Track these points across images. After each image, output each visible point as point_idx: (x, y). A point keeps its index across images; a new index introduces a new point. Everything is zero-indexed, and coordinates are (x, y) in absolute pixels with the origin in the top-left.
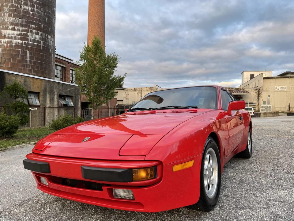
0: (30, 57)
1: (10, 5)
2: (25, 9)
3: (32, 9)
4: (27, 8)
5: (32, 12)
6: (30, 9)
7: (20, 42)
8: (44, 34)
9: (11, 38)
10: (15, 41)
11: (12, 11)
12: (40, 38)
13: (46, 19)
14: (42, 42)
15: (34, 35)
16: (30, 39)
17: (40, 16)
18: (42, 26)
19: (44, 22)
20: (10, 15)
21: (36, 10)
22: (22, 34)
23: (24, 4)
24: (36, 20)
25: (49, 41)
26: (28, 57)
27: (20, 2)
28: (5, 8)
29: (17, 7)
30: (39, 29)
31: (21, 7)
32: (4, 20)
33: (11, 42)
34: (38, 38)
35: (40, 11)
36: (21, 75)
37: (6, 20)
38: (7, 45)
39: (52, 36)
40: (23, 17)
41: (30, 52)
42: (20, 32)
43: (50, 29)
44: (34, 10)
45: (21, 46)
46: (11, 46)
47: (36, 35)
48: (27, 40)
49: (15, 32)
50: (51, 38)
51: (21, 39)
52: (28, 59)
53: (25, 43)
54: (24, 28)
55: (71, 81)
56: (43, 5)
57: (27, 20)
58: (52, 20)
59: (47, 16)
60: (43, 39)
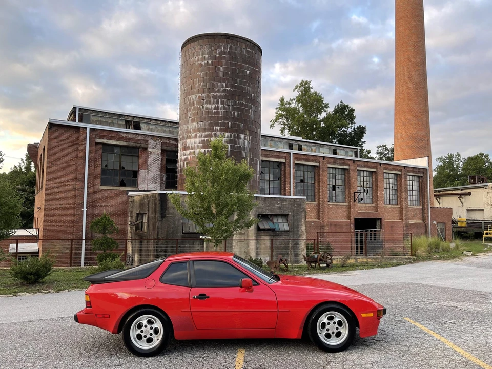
1: (193, 107)
2: (207, 108)
3: (215, 106)
4: (209, 106)
5: (215, 111)
6: (213, 106)
7: (203, 150)
8: (233, 135)
9: (194, 148)
10: (197, 151)
11: (195, 115)
12: (226, 141)
13: (236, 113)
14: (229, 145)
17: (226, 113)
18: (230, 124)
19: (234, 119)
20: (193, 121)
21: (220, 105)
22: (204, 140)
23: (207, 103)
24: (221, 119)
25: (241, 141)
27: (202, 101)
28: (189, 113)
29: (199, 109)
30: (226, 130)
31: (203, 107)
32: (188, 127)
33: (194, 153)
35: (226, 106)
37: (189, 128)
38: (190, 157)
39: (247, 134)
40: (205, 119)
42: (203, 139)
43: (242, 125)
44: (218, 107)
46: (194, 157)
49: (198, 140)
50: (245, 137)
51: (204, 147)
53: (208, 151)
54: (206, 133)
55: (331, 186)
56: (231, 96)
57: (211, 122)
58: (248, 111)
59: (237, 109)
60: (230, 142)
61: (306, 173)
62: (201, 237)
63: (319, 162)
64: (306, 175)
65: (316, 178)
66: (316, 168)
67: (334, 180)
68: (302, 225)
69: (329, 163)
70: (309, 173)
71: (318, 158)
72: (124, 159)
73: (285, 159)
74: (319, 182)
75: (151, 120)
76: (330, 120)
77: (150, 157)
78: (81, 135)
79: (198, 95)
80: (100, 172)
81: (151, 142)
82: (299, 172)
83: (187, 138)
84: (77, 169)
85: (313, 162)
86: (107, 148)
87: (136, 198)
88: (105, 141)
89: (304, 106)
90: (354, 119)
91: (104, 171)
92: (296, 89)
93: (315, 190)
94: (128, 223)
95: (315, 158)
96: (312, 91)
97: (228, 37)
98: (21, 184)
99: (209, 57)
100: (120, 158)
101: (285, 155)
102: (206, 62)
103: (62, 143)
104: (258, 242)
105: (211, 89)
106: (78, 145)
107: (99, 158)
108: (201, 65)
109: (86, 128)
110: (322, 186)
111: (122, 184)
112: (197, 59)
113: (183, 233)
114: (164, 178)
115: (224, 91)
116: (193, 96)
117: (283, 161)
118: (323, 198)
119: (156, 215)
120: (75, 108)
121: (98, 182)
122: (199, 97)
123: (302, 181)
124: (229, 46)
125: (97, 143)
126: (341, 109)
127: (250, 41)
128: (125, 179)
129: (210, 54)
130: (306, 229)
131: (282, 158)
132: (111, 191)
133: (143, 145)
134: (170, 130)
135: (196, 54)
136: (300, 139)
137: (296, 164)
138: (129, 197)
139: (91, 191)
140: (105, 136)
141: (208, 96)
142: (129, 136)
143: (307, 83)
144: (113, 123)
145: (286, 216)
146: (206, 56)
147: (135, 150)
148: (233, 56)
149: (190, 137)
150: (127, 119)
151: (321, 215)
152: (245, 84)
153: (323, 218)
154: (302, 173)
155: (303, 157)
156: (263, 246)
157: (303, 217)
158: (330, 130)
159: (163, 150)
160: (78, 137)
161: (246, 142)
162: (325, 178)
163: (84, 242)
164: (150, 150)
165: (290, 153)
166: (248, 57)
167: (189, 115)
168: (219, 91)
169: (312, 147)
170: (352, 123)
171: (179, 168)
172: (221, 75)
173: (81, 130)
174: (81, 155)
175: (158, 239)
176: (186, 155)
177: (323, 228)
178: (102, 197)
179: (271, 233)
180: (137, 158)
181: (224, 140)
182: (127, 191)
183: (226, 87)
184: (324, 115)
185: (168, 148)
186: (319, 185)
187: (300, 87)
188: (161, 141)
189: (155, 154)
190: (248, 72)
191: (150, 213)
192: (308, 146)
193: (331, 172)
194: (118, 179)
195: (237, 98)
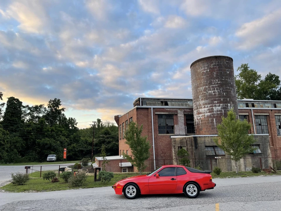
0: (216, 123)
1: (201, 93)
2: (209, 93)
4: (211, 92)
5: (214, 94)
6: (212, 92)
7: (209, 114)
8: (224, 105)
9: (204, 113)
10: (206, 114)
11: (203, 97)
12: (221, 108)
13: (225, 94)
14: (223, 110)
15: (217, 107)
16: (215, 111)
17: (219, 94)
18: (222, 99)
19: (224, 97)
20: (202, 100)
21: (216, 91)
22: (209, 109)
23: (209, 90)
24: (217, 97)
25: (229, 107)
26: (215, 122)
27: (206, 90)
29: (205, 93)
30: (220, 102)
31: (207, 93)
32: (199, 103)
33: (205, 115)
34: (220, 108)
35: (219, 91)
36: (208, 136)
37: (201, 103)
38: (203, 118)
39: (232, 103)
40: (209, 98)
41: (215, 119)
42: (208, 108)
43: (228, 99)
44: (215, 92)
45: (210, 117)
46: (205, 117)
47: (218, 107)
48: (213, 111)
49: (206, 109)
50: (230, 105)
51: (210, 112)
52: (215, 124)
53: (212, 114)
54: (210, 105)
55: (278, 126)
56: (221, 86)
57: (211, 100)
58: (230, 92)
59: (225, 92)
60: (224, 108)
61: (262, 120)
62: (215, 158)
63: (269, 113)
64: (262, 121)
65: (268, 122)
66: (267, 116)
67: (279, 123)
68: (268, 150)
69: (275, 113)
70: (263, 120)
71: (268, 111)
72: (167, 120)
73: (248, 113)
74: (270, 124)
75: (172, 99)
76: (264, 85)
77: (179, 118)
78: (149, 111)
79: (204, 87)
80: (158, 128)
81: (179, 111)
82: (257, 120)
83: (200, 108)
84: (148, 127)
85: (265, 113)
86: (160, 116)
87: (176, 140)
88: (159, 113)
89: (245, 78)
90: (280, 82)
91: (159, 127)
92: (238, 69)
93: (268, 129)
94: (172, 152)
95: (266, 111)
96: (249, 69)
97: (216, 58)
98: (102, 134)
99: (207, 68)
100: (166, 120)
101: (248, 111)
102: (206, 71)
103: (142, 116)
104: (245, 159)
105: (211, 83)
106: (148, 116)
107: (157, 121)
108: (204, 73)
109: (151, 108)
110: (273, 127)
111: (168, 133)
112: (201, 70)
113: (206, 156)
114: (186, 128)
115: (217, 84)
116: (201, 88)
117: (247, 114)
118: (274, 134)
119: (192, 147)
120: (139, 98)
121: (158, 132)
122: (204, 88)
123: (260, 125)
124: (217, 62)
125: (156, 114)
126: (270, 77)
127: (227, 57)
128: (169, 130)
129: (208, 67)
130: (271, 152)
131: (247, 113)
132: (163, 136)
133: (175, 113)
134: (181, 104)
135: (200, 68)
136: (252, 100)
137: (255, 115)
138: (171, 139)
139: (155, 137)
140: (159, 111)
141: (209, 87)
142: (169, 110)
143: (245, 65)
144: (155, 103)
145: (259, 145)
146: (206, 68)
147: (172, 116)
148: (220, 66)
149: (201, 108)
150: (161, 100)
151: (274, 143)
152: (227, 78)
153: (276, 145)
154: (259, 120)
155: (258, 111)
156: (248, 162)
157: (269, 145)
158: (265, 91)
159: (184, 115)
160: (148, 112)
161: (232, 107)
162: (274, 122)
163: (155, 161)
164: (178, 115)
165: (251, 110)
166: (228, 65)
167: (200, 97)
168: (214, 84)
169: (260, 104)
170: (278, 85)
171: (196, 123)
172: (215, 76)
173: (149, 109)
174: (150, 120)
175: (195, 159)
176: (200, 117)
177: (276, 151)
178: (160, 139)
179: (251, 155)
180: (173, 120)
181: (220, 107)
182: (170, 136)
183: (218, 81)
184: (259, 82)
185: (187, 113)
186: (271, 126)
187: (241, 68)
188: (183, 110)
189: (181, 117)
190: (228, 72)
191: (188, 146)
192: (257, 103)
193: (277, 118)
194: (166, 130)
195: (224, 86)
